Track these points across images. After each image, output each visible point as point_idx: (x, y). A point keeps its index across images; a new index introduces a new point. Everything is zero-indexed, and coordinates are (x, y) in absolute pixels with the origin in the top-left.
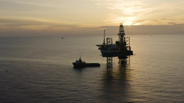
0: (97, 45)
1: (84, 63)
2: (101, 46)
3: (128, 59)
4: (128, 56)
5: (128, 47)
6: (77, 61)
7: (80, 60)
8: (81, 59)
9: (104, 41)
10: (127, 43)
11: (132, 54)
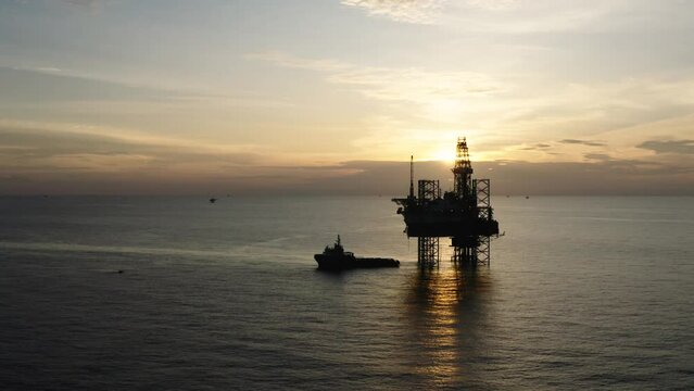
0: (395, 200)
1: (350, 257)
2: (403, 201)
3: (483, 247)
4: (482, 238)
5: (484, 208)
6: (327, 249)
7: (338, 248)
8: (342, 244)
9: (412, 190)
10: (481, 196)
11: (496, 231)
